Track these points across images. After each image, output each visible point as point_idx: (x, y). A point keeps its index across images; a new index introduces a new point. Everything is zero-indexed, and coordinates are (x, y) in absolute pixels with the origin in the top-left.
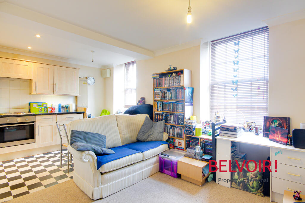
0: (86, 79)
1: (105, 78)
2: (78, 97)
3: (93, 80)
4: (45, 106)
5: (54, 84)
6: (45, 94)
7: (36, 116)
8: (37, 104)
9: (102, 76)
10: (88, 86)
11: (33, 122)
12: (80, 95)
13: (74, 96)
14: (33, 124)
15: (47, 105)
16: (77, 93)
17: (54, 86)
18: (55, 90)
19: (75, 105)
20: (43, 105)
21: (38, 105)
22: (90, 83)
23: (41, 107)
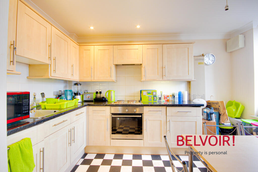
0: (202, 57)
1: (231, 52)
2: (192, 82)
3: (211, 58)
4: (154, 94)
5: (164, 66)
6: (154, 80)
7: (145, 107)
8: (147, 91)
9: (226, 49)
10: (206, 67)
11: (141, 114)
12: (194, 79)
13: (186, 81)
14: (141, 116)
15: (156, 93)
16: (191, 77)
17: (164, 69)
18: (164, 74)
19: (188, 93)
20: (153, 93)
21: (148, 93)
22: (208, 63)
23: (150, 95)
